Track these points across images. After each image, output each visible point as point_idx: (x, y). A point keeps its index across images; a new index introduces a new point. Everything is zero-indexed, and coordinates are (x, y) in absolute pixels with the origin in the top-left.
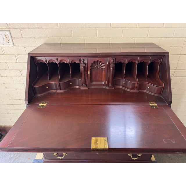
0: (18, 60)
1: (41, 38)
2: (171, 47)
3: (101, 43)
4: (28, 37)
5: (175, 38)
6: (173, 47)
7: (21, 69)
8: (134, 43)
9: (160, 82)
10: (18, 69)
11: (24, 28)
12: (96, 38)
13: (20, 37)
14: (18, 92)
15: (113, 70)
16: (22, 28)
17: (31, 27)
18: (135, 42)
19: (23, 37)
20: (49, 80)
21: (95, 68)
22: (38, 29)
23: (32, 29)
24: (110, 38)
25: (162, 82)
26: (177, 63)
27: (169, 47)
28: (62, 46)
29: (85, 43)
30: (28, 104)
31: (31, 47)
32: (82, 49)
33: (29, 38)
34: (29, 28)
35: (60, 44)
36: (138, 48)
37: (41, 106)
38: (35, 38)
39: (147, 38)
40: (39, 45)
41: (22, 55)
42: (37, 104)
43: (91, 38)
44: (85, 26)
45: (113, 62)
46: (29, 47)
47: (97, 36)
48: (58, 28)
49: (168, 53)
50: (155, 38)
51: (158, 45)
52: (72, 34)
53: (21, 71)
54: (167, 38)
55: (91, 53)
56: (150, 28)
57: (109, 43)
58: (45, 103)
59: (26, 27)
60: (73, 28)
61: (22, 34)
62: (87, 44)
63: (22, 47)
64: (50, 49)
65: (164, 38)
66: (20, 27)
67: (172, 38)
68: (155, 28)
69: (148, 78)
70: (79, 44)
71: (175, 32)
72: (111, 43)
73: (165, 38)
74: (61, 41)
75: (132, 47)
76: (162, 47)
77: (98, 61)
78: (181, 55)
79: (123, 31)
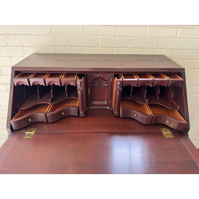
0: (2, 72)
1: (30, 46)
2: (184, 60)
3: (104, 54)
4: (14, 45)
5: (189, 50)
6: (186, 60)
7: (7, 83)
8: (142, 55)
9: (174, 103)
10: (3, 83)
11: (9, 34)
12: (98, 48)
13: (5, 45)
14: (3, 109)
15: (120, 94)
16: (6, 34)
17: (18, 33)
18: (144, 54)
19: (8, 45)
20: (40, 99)
21: (96, 85)
22: (27, 36)
23: (20, 36)
24: (115, 49)
25: (176, 104)
26: (190, 78)
27: (182, 60)
28: (57, 57)
29: (84, 54)
30: (11, 132)
31: (19, 57)
32: (81, 60)
33: (16, 46)
34: (15, 35)
35: (55, 54)
36: (146, 60)
37: (28, 135)
38: (23, 46)
39: (157, 49)
40: (28, 55)
41: (7, 66)
42: (23, 132)
43: (91, 48)
44: (84, 34)
45: (120, 85)
46: (16, 57)
47: (99, 46)
48: (52, 35)
49: (184, 69)
50: (167, 50)
51: (170, 58)
52: (68, 43)
53: (6, 85)
54: (180, 50)
55: (91, 68)
56: (161, 38)
57: (113, 55)
58: (33, 130)
59: (13, 33)
60: (70, 36)
61: (7, 41)
62: (86, 54)
63: (7, 57)
64: (42, 59)
65: (176, 50)
66: (4, 33)
67: (185, 50)
68: (167, 39)
69: (159, 98)
70: (78, 55)
71: (189, 43)
72: (115, 55)
73: (178, 50)
74: (55, 51)
75: (140, 59)
76: (174, 60)
77: (100, 77)
78: (195, 69)
79: (130, 41)
